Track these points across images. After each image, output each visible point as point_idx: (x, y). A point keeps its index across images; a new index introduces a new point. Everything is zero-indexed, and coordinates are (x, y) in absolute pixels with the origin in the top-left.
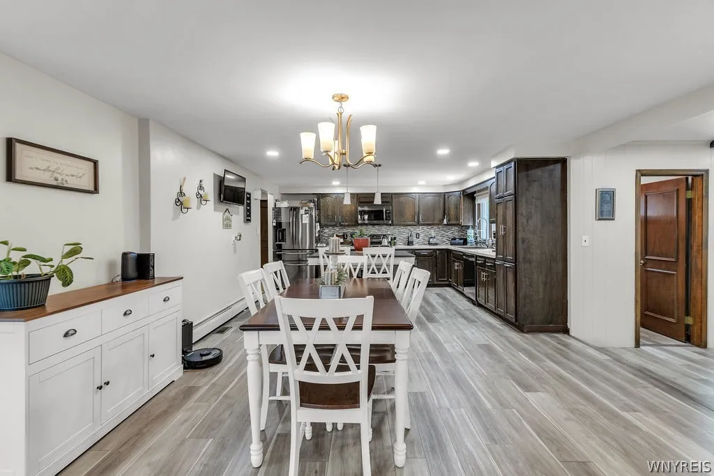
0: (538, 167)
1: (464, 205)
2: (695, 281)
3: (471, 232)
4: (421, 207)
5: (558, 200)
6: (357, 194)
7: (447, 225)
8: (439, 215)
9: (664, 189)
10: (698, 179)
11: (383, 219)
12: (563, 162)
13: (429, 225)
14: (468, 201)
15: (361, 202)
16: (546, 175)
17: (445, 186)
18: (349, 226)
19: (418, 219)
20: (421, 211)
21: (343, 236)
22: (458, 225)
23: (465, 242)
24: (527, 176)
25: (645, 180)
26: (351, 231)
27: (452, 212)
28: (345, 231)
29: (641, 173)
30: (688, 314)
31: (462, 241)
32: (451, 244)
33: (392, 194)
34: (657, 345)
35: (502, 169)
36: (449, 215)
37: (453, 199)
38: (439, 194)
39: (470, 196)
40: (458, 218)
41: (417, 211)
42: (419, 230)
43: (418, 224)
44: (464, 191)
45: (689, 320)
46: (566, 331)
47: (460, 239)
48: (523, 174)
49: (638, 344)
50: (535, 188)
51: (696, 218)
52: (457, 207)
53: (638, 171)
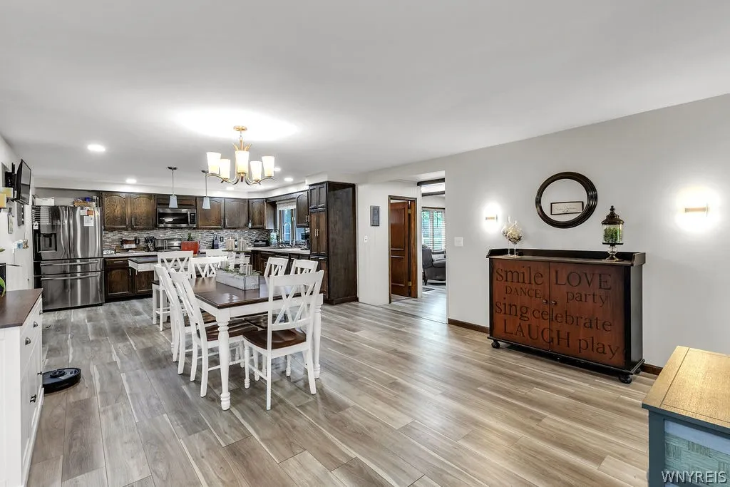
0: (340, 189)
1: (268, 212)
2: (412, 261)
3: (274, 235)
4: (227, 212)
5: (351, 213)
6: (155, 195)
7: (252, 229)
8: (244, 220)
9: (398, 207)
10: (413, 203)
11: (187, 223)
12: (353, 186)
13: (234, 228)
14: (270, 207)
15: (159, 204)
16: (345, 194)
17: (249, 193)
18: (142, 230)
19: (224, 223)
20: (227, 215)
21: (135, 240)
22: (263, 229)
23: (268, 244)
24: (334, 195)
25: (392, 201)
26: (145, 236)
27: (257, 217)
28: (136, 235)
29: (391, 198)
30: (409, 281)
31: (265, 243)
32: (255, 246)
33: (196, 197)
34: (397, 300)
35: (315, 187)
36: (253, 220)
37: (257, 205)
38: (244, 200)
39: (272, 204)
40: (262, 222)
41: (222, 215)
42: (223, 233)
43: (225, 227)
44: (267, 199)
45: (410, 284)
46: (357, 300)
47: (263, 241)
48: (332, 192)
49: (390, 302)
50: (339, 203)
51: (412, 225)
52: (261, 213)
53: (389, 196)
